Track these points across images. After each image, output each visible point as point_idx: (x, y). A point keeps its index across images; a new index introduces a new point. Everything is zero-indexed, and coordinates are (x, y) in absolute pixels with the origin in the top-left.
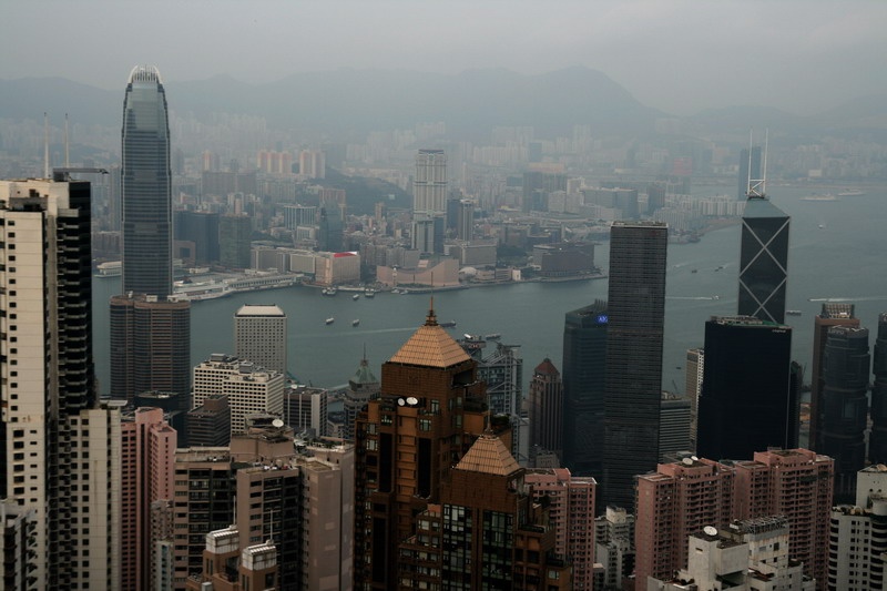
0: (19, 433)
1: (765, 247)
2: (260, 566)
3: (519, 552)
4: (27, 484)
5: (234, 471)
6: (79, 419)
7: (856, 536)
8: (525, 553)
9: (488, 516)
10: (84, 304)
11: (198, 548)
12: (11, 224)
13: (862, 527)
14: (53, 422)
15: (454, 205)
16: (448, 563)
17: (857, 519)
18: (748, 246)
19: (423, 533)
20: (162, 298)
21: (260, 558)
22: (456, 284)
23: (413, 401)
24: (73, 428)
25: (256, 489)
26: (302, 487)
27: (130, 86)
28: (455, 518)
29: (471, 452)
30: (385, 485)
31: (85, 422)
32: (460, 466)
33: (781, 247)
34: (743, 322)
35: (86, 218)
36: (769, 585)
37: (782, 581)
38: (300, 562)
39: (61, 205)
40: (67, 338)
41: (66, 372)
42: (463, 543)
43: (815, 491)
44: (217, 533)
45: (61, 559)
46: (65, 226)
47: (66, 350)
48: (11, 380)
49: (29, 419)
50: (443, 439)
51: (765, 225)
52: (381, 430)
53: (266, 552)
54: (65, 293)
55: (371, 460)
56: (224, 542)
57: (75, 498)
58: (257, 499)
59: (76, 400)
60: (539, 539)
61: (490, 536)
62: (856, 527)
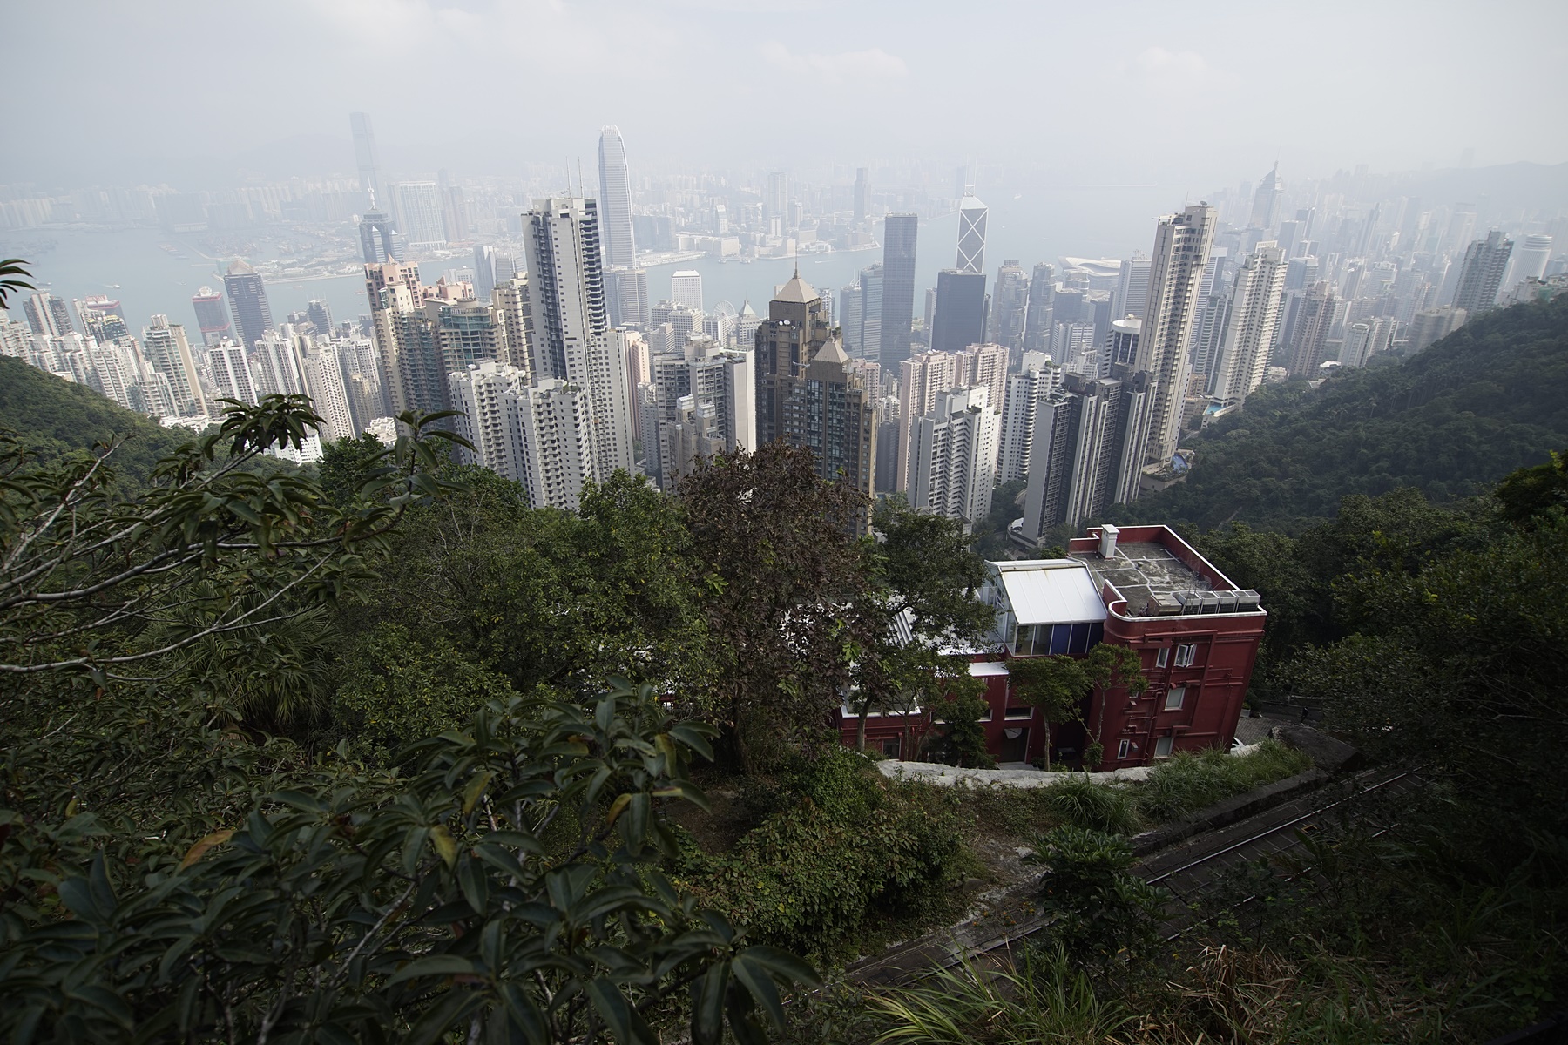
1: (973, 227)
2: (706, 416)
3: (849, 404)
4: (576, 375)
5: (688, 365)
6: (601, 338)
7: (1020, 389)
8: (852, 406)
9: (832, 385)
10: (598, 272)
11: (671, 406)
12: (555, 225)
13: (1024, 385)
14: (588, 340)
16: (809, 411)
17: (1020, 381)
18: (964, 227)
19: (796, 395)
20: (630, 268)
21: (706, 412)
22: (794, 255)
23: (787, 322)
24: (598, 343)
25: (701, 374)
26: (725, 373)
27: (601, 138)
28: (813, 386)
29: (822, 350)
30: (774, 370)
31: (605, 340)
32: (816, 358)
33: (982, 229)
34: (959, 272)
35: (595, 221)
36: (977, 417)
37: (983, 415)
38: (726, 413)
39: (580, 213)
40: (590, 292)
41: (591, 311)
42: (818, 401)
43: (998, 366)
44: (682, 399)
45: (599, 414)
46: (584, 226)
47: (591, 299)
48: (563, 317)
49: (575, 339)
50: (804, 343)
51: (973, 214)
52: (770, 339)
53: (709, 409)
54: (587, 266)
55: (765, 356)
56: (686, 403)
57: (603, 382)
58: (701, 380)
59: (599, 327)
60: (860, 397)
61: (833, 396)
62: (1020, 385)
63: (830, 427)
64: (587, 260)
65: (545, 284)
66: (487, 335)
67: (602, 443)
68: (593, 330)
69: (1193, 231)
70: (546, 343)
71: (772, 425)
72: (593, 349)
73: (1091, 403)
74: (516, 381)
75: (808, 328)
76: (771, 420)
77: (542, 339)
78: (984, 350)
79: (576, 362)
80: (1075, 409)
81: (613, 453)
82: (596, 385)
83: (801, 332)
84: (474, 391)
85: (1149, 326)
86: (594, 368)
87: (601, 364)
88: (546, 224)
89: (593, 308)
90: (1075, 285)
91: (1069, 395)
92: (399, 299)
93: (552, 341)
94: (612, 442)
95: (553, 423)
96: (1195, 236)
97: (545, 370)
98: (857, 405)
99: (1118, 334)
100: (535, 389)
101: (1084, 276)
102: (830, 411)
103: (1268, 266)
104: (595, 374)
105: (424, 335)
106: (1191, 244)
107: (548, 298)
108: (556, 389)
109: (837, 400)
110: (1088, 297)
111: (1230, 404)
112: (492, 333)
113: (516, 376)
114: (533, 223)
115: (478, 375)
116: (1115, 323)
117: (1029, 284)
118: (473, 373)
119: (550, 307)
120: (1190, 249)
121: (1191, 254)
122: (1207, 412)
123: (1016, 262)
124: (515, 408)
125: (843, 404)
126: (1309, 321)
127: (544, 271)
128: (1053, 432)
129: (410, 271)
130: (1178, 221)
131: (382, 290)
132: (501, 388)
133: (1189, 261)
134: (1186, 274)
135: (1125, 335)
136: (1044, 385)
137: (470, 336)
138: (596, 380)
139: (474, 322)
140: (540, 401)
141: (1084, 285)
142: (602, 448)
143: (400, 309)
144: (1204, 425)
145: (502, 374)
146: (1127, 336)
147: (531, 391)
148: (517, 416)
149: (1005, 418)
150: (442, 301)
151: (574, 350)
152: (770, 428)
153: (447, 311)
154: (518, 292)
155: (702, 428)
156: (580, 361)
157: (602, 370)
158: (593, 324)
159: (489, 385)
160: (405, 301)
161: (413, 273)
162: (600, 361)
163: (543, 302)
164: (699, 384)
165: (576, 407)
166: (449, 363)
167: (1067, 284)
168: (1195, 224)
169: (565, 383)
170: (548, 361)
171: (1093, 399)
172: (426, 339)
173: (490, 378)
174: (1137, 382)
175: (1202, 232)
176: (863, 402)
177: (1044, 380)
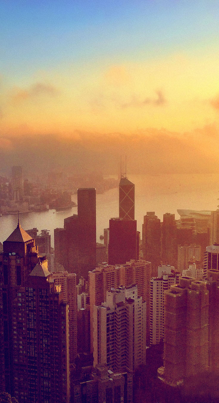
1: (127, 195)
3: (52, 301)
7: (158, 287)
9: (41, 290)
13: (160, 284)
17: (158, 281)
19: (19, 297)
23: (14, 254)
28: (30, 292)
29: (34, 269)
30: (6, 282)
32: (31, 274)
33: (132, 194)
34: (121, 219)
36: (132, 305)
37: (136, 303)
43: (145, 273)
50: (24, 266)
51: (126, 188)
52: (3, 263)
60: (58, 297)
61: (42, 297)
62: (158, 284)
75: (26, 257)
90: (188, 224)
98: (57, 302)
99: (210, 254)
101: (192, 220)
102: (41, 306)
109: (45, 299)
110: (196, 231)
117: (161, 225)
123: (154, 213)
125: (48, 301)
135: (213, 254)
136: (172, 284)
141: (192, 225)
167: (183, 224)
176: (60, 299)
177: (172, 281)
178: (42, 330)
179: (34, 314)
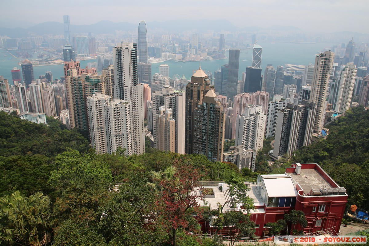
0: (125, 89)
1: (257, 54)
2: (169, 113)
3: (216, 111)
4: (127, 98)
5: (163, 96)
6: (136, 86)
7: (273, 107)
8: (217, 112)
9: (211, 104)
10: (136, 66)
11: (157, 109)
12: (123, 51)
13: (274, 105)
14: (131, 87)
15: (199, 45)
16: (203, 112)
17: (273, 104)
18: (255, 53)
19: (199, 107)
20: (146, 63)
21: (169, 112)
22: (199, 60)
23: (196, 83)
24: (135, 88)
25: (167, 99)
26: (175, 99)
27: (140, 24)
28: (204, 105)
29: (208, 93)
30: (192, 99)
31: (137, 87)
32: (206, 96)
33: (260, 54)
34: (253, 68)
35: (136, 50)
36: (258, 116)
37: (260, 115)
38: (175, 112)
39: (131, 47)
40: (133, 72)
41: (133, 78)
42: (206, 109)
43: (265, 99)
44: (161, 107)
45: (134, 111)
46: (132, 51)
47: (133, 74)
48: (124, 80)
49: (127, 87)
50: (202, 90)
51: (258, 50)
52: (190, 89)
53: (170, 111)
54: (133, 64)
55: (189, 94)
56: (162, 109)
57: (135, 101)
58: (168, 101)
59: (135, 83)
60: (220, 109)
61: (211, 108)
62: (273, 105)
63: (210, 118)
64: (133, 62)
65: (119, 69)
66: (100, 85)
67: (134, 120)
68: (133, 84)
69: (327, 59)
70: (118, 88)
71: (190, 116)
72: (133, 90)
73: (296, 112)
74: (108, 100)
75: (203, 86)
76: (190, 115)
77: (117, 87)
78: (261, 93)
79: (127, 94)
80: (290, 115)
81: (137, 124)
82: (133, 102)
83: (201, 87)
84: (94, 103)
85: (314, 88)
86: (133, 96)
87: (135, 95)
88: (120, 51)
89: (134, 77)
90: (290, 73)
91: (288, 109)
92: (73, 73)
93: (120, 87)
94: (137, 120)
95: (119, 114)
96: (328, 61)
97: (117, 96)
98: (219, 111)
99: (304, 90)
100: (114, 103)
101: (293, 70)
102: (210, 113)
103: (351, 70)
104: (133, 98)
105: (80, 84)
106: (326, 63)
107: (119, 73)
108: (120, 103)
109: (212, 109)
110: (294, 77)
111: (340, 114)
112: (101, 84)
113: (108, 98)
114: (116, 50)
115: (96, 98)
116: (303, 87)
117: (275, 72)
118: (94, 97)
119: (120, 77)
120: (326, 64)
121: (327, 66)
122: (333, 115)
123: (271, 65)
124: (107, 109)
125: (214, 111)
126: (364, 87)
127: (119, 65)
128: (283, 122)
129: (77, 64)
130: (322, 56)
131: (68, 70)
132: (103, 102)
133: (326, 68)
134: (325, 72)
135: (306, 91)
136: (280, 106)
137: (94, 85)
138: (133, 100)
139: (96, 81)
140: (115, 107)
141: (293, 73)
142: (134, 122)
143: (73, 76)
144: (332, 120)
145: (103, 98)
146: (307, 91)
147: (112, 103)
148: (107, 111)
149: (268, 116)
150: (86, 74)
151: (127, 90)
152: (190, 117)
153: (88, 77)
154: (110, 71)
155: (167, 117)
156: (128, 94)
157: (135, 97)
158: (133, 82)
159: (99, 101)
160: (75, 73)
161: (78, 65)
162: (135, 94)
163: (118, 75)
164: (166, 102)
165: (126, 109)
166: (87, 93)
167: (288, 73)
168: (327, 57)
169: (123, 101)
170: (118, 93)
171: (296, 111)
172: (80, 86)
173: (100, 98)
174: (310, 106)
175: (330, 59)
176: (221, 110)
177: (281, 104)
178: (210, 126)
179: (206, 117)
